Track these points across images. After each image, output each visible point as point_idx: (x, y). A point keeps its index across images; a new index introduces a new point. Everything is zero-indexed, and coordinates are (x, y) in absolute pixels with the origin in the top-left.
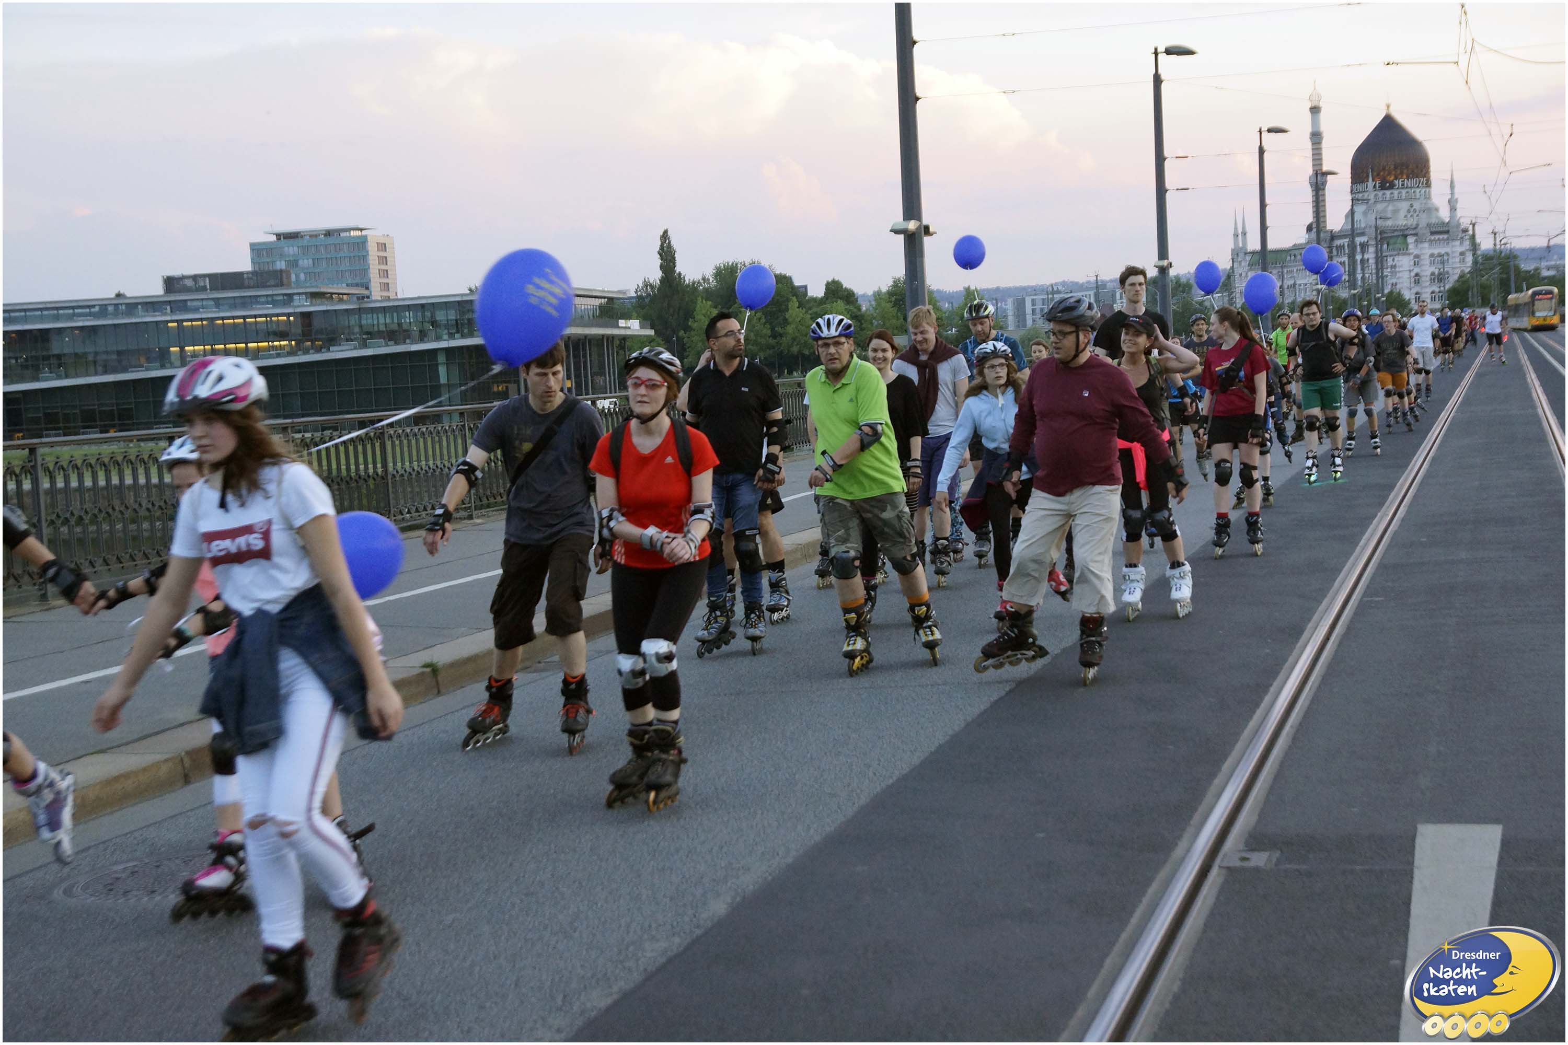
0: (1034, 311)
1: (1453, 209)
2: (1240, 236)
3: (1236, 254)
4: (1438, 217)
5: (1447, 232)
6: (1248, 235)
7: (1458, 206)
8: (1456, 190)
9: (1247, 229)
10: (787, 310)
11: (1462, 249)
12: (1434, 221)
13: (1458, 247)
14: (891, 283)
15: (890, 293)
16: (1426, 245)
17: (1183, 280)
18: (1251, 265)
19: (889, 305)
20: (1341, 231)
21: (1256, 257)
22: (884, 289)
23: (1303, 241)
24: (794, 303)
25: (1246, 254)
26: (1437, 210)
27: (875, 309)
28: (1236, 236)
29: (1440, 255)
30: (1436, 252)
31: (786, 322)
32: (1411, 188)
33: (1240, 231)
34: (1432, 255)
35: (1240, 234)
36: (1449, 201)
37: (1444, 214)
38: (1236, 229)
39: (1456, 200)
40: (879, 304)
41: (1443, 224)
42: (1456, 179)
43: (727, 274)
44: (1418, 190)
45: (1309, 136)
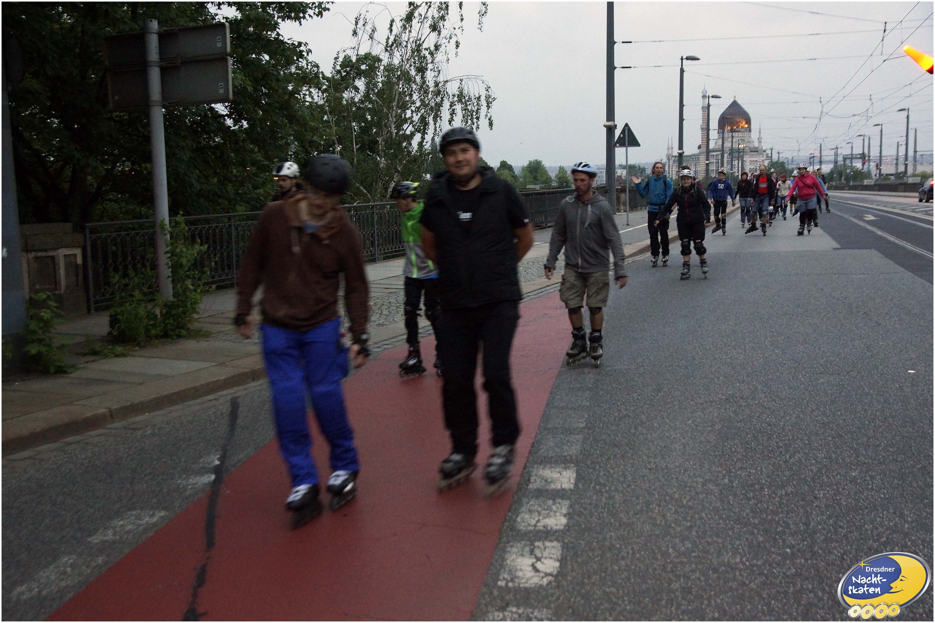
1: (760, 142)
3: (668, 156)
4: (753, 145)
5: (757, 151)
9: (674, 146)
16: (747, 156)
18: (674, 161)
21: (677, 158)
23: (696, 152)
25: (672, 157)
26: (753, 142)
28: (668, 149)
29: (754, 161)
30: (752, 159)
32: (743, 132)
33: (670, 146)
34: (751, 161)
36: (758, 139)
37: (756, 144)
39: (762, 138)
41: (755, 148)
44: (746, 133)
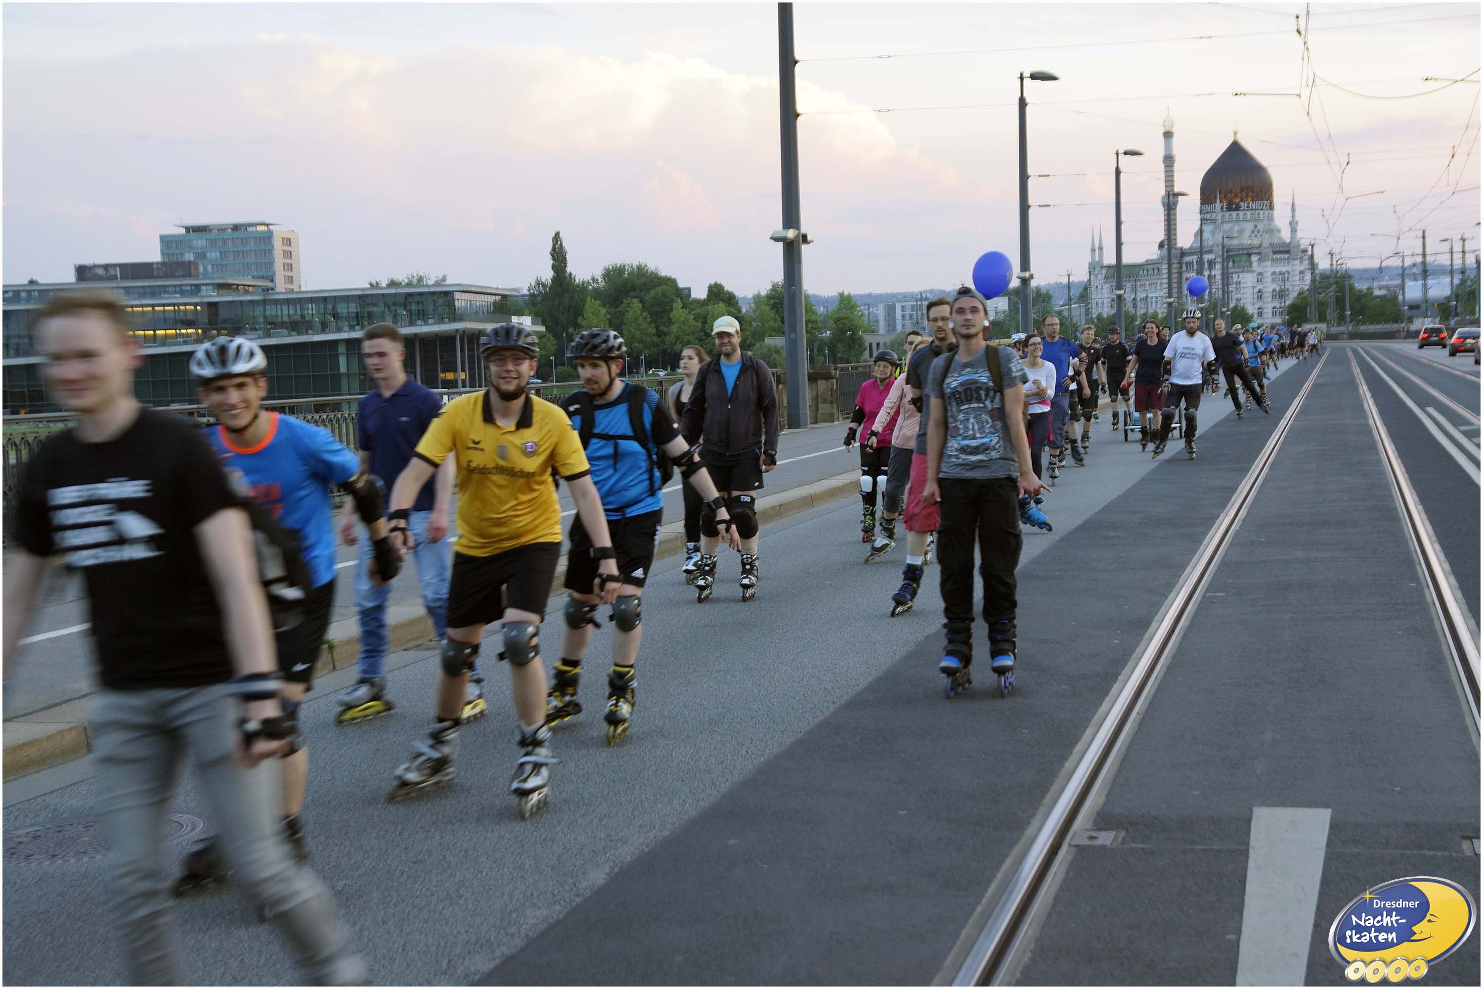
0: (903, 317)
1: (1294, 231)
2: (1097, 251)
3: (1093, 268)
4: (1280, 239)
5: (1288, 252)
6: (1104, 250)
7: (1299, 228)
8: (1297, 213)
9: (1104, 245)
10: (672, 310)
11: (1302, 268)
12: (1276, 241)
13: (1298, 266)
14: (770, 287)
15: (769, 297)
16: (1269, 263)
17: (1044, 291)
18: (1106, 278)
19: (767, 308)
20: (1191, 248)
21: (1112, 271)
22: (763, 293)
23: (1155, 257)
24: (678, 304)
25: (1102, 267)
26: (1279, 231)
27: (755, 312)
28: (1093, 250)
29: (1281, 273)
30: (1278, 270)
31: (670, 322)
32: (1256, 210)
33: (1097, 246)
34: (1274, 273)
35: (1097, 249)
36: (1290, 224)
37: (1286, 235)
38: (1093, 244)
39: (1297, 223)
40: (758, 307)
41: (1284, 244)
42: (1296, 202)
43: (614, 275)
44: (1262, 212)
45: (1162, 159)
